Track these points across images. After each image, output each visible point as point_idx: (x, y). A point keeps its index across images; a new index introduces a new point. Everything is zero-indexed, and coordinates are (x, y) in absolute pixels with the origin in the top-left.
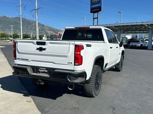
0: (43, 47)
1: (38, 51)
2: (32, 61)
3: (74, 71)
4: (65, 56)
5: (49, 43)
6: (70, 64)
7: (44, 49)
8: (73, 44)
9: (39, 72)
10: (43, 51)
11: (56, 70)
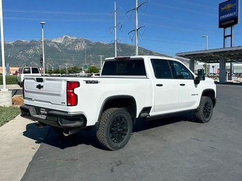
0: (41, 84)
1: (38, 89)
2: (35, 100)
3: (67, 112)
4: (59, 95)
5: (45, 80)
6: (63, 104)
7: (42, 87)
8: (65, 80)
9: (41, 114)
10: (42, 89)
11: (51, 112)
